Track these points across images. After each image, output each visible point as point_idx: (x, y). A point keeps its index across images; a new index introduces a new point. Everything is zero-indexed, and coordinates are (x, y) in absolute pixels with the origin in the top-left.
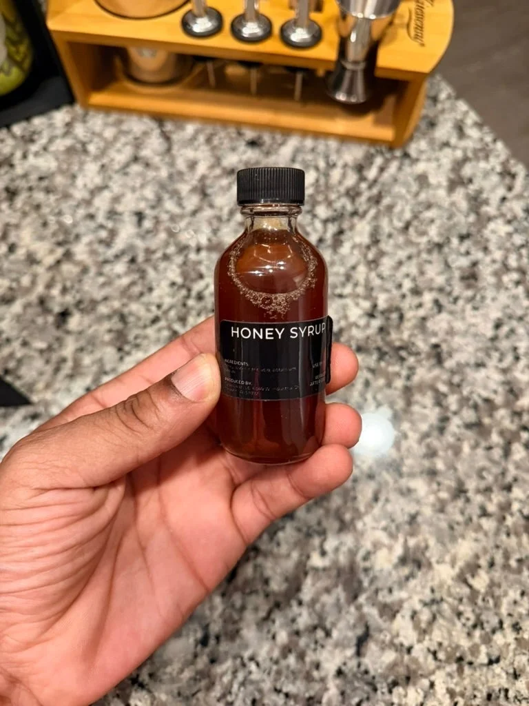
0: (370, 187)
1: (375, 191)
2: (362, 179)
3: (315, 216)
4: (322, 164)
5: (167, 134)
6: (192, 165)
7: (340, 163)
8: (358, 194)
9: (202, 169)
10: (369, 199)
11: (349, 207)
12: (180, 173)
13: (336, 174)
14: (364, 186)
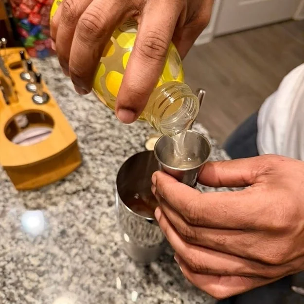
0: (20, 296)
1: (17, 298)
2: (27, 291)
3: (8, 262)
4: (42, 269)
5: (77, 193)
6: (55, 204)
7: (41, 279)
8: (17, 288)
9: (52, 209)
10: (11, 294)
11: (8, 282)
12: (50, 199)
13: (34, 276)
14: (22, 292)
